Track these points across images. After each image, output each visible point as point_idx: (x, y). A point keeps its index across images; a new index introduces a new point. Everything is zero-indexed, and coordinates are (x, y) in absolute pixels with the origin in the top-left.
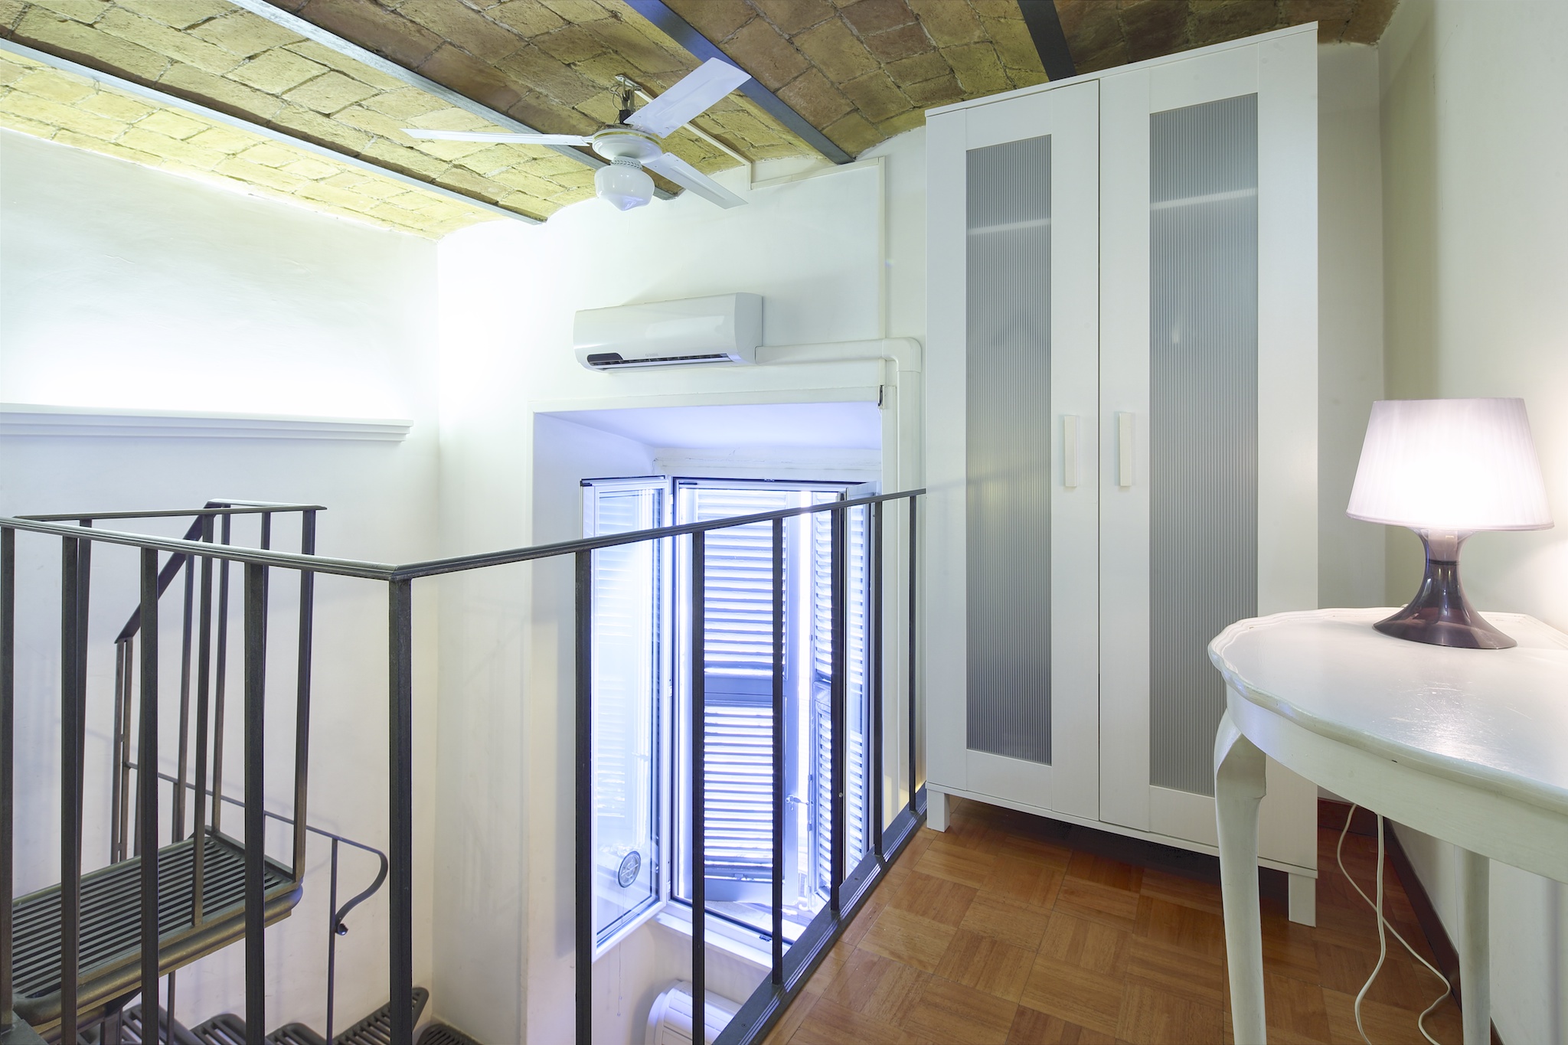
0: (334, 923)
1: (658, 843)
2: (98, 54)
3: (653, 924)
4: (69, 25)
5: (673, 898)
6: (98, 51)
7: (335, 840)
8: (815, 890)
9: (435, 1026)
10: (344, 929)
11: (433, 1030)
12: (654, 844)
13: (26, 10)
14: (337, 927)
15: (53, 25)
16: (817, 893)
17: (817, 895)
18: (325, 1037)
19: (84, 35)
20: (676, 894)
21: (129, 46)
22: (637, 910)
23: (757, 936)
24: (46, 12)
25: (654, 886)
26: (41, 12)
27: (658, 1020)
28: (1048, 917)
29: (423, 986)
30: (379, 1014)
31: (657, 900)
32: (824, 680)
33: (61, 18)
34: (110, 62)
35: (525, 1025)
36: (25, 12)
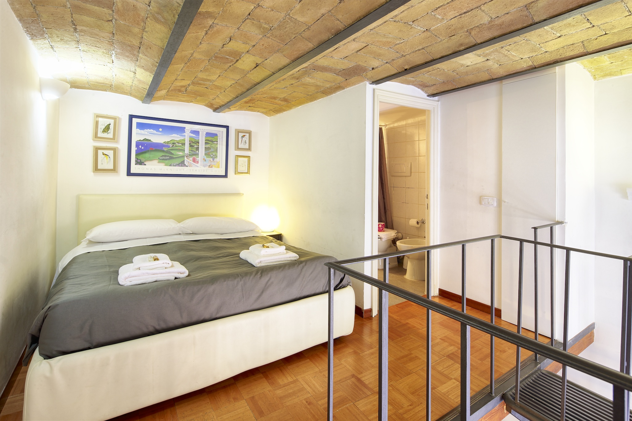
2: (620, 40)
4: (599, 39)
6: (619, 39)
13: (583, 44)
15: (595, 42)
19: (608, 38)
21: (627, 30)
24: (588, 40)
26: (587, 41)
33: (595, 38)
34: (628, 39)
36: (584, 45)
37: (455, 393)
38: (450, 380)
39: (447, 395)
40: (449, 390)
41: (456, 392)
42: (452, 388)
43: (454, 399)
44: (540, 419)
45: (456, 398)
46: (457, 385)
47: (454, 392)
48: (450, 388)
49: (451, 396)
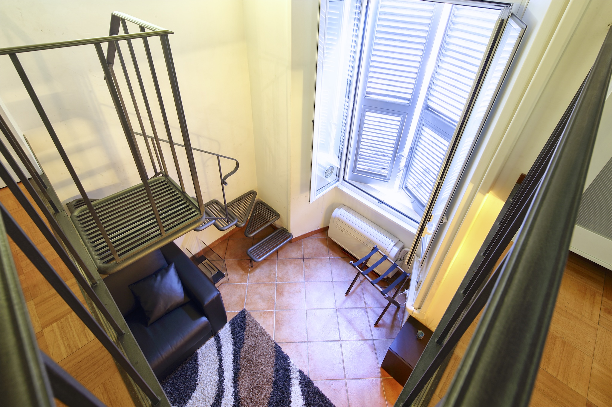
0: (222, 182)
1: (341, 160)
3: (337, 188)
5: (344, 179)
7: (218, 156)
8: (402, 187)
9: (259, 201)
10: (226, 184)
11: (259, 202)
12: (339, 160)
14: (224, 182)
16: (403, 189)
17: (402, 190)
18: (224, 204)
20: (345, 179)
22: (332, 183)
23: (377, 201)
25: (338, 175)
27: (335, 217)
28: (597, 330)
29: (255, 191)
30: (241, 197)
31: (338, 180)
32: (430, 109)
35: (290, 211)
37: (75, 335)
38: (43, 335)
39: (75, 350)
40: (64, 344)
41: (75, 333)
42: (62, 338)
43: (88, 340)
44: (132, 257)
45: (87, 337)
46: (59, 327)
47: (73, 336)
48: (60, 341)
49: (79, 343)
